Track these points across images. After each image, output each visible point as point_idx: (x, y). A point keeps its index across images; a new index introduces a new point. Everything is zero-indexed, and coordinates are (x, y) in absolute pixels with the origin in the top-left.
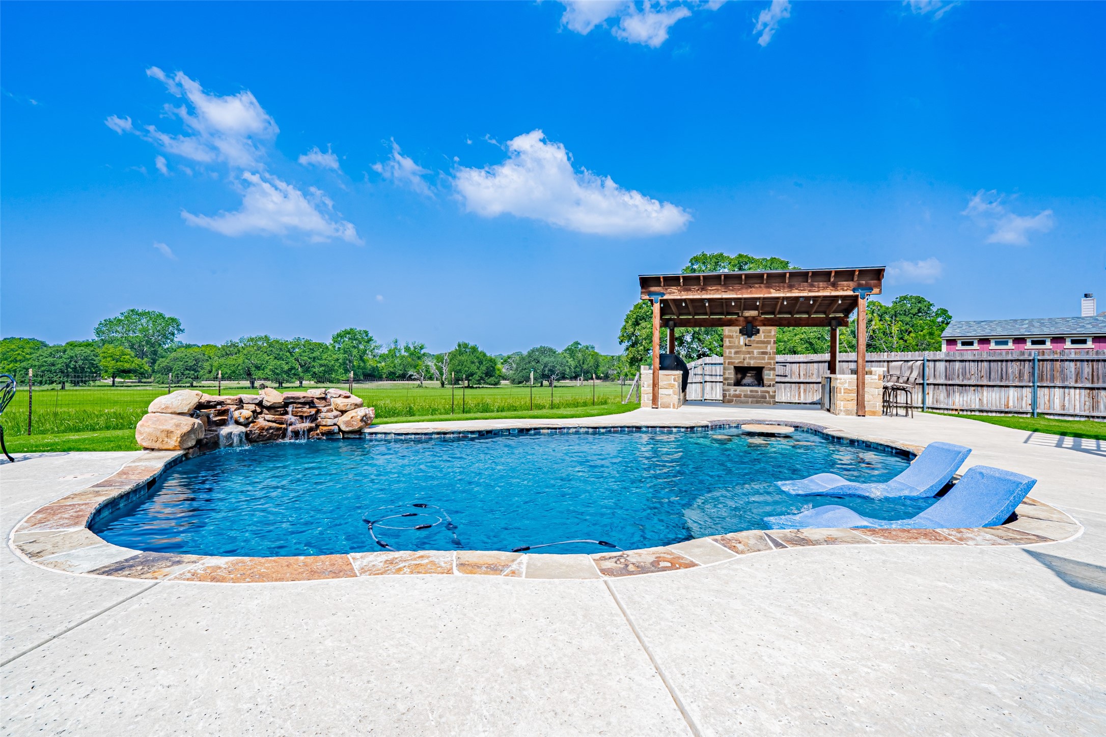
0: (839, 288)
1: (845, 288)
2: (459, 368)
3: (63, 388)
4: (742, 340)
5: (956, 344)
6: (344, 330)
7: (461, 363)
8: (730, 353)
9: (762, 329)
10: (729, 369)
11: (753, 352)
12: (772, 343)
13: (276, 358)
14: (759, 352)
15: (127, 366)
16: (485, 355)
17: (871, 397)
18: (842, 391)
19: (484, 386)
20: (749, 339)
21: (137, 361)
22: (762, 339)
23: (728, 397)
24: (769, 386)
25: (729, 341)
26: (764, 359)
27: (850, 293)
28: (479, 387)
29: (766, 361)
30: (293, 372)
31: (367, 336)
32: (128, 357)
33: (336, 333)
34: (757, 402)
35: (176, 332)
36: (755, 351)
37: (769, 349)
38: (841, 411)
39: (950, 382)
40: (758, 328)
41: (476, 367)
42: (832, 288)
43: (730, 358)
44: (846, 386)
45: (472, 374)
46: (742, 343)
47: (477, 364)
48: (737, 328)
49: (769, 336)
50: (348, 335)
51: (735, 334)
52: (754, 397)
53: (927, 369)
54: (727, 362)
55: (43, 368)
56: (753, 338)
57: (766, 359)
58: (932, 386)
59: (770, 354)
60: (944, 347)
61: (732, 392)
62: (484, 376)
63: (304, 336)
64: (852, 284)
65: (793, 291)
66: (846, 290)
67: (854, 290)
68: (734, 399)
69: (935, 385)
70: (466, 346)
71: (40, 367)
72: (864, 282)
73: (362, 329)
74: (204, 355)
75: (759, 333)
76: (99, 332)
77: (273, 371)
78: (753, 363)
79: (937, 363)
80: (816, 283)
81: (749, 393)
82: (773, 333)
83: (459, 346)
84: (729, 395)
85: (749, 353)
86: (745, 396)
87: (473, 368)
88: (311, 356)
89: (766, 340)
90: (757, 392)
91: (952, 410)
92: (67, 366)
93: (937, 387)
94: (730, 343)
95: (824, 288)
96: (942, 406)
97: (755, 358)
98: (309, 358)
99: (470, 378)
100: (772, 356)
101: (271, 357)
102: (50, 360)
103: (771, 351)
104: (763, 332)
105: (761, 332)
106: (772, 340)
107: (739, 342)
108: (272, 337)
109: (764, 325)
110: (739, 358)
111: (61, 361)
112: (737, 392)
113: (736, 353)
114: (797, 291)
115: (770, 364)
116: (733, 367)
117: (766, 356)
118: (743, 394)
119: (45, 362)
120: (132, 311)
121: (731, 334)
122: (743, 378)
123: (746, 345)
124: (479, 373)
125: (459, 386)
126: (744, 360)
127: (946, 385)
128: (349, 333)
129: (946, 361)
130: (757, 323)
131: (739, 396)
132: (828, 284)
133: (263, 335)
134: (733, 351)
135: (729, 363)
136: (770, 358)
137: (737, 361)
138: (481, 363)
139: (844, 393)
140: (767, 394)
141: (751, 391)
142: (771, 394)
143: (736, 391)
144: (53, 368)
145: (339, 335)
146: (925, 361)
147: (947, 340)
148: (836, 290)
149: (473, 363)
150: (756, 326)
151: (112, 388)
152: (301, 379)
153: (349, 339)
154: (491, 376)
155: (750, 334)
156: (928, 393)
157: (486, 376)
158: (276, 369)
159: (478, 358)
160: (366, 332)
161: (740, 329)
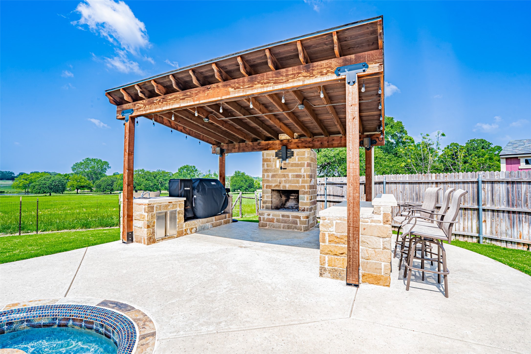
0: (315, 72)
1: (325, 71)
2: (235, 184)
3: (50, 195)
4: (278, 163)
5: (519, 163)
6: (183, 166)
7: (236, 181)
8: (268, 176)
9: (296, 151)
10: (267, 193)
11: (288, 175)
12: (306, 165)
13: (146, 180)
14: (294, 175)
15: (82, 184)
16: (248, 177)
17: (371, 251)
18: (327, 238)
19: (249, 192)
20: (284, 162)
21: (88, 182)
22: (297, 162)
23: (262, 222)
24: (304, 210)
25: (267, 164)
26: (298, 182)
27: (334, 77)
28: (246, 193)
29: (300, 184)
30: (155, 186)
31: (195, 168)
32: (83, 180)
33: (180, 168)
34: (289, 228)
35: (107, 168)
36: (290, 174)
37: (302, 172)
38: (325, 270)
39: (515, 209)
40: (292, 150)
41: (243, 183)
42: (305, 74)
43: (268, 181)
44: (333, 230)
45: (241, 187)
46: (278, 166)
47: (244, 182)
48: (274, 152)
49: (302, 159)
50: (186, 169)
51: (272, 157)
52: (285, 222)
53: (483, 192)
54: (265, 186)
55: (40, 186)
56: (288, 161)
57: (300, 182)
58: (490, 213)
59: (304, 178)
60: (503, 166)
61: (266, 216)
62: (248, 187)
63: (162, 169)
64: (334, 63)
65: (255, 86)
66: (326, 74)
67: (338, 71)
68: (268, 223)
69: (493, 211)
70: (239, 172)
71: (39, 185)
72: (353, 56)
73: (192, 165)
74: (116, 178)
75: (293, 156)
76: (73, 169)
77: (145, 186)
78: (288, 187)
79: (496, 186)
80: (284, 70)
81: (281, 218)
82: (306, 155)
83: (236, 172)
84: (264, 219)
85: (284, 176)
86: (278, 221)
87: (242, 184)
88: (165, 178)
89: (300, 162)
90: (288, 217)
91: (518, 243)
92: (51, 185)
93: (496, 214)
94: (267, 167)
95: (295, 76)
96: (504, 238)
97: (290, 182)
98: (163, 180)
99: (241, 189)
100: (306, 179)
101: (144, 179)
102: (44, 182)
103: (305, 174)
104: (297, 155)
105: (295, 154)
106: (306, 162)
107: (276, 166)
108: (146, 170)
109: (298, 147)
110: (276, 181)
111: (48, 182)
112: (271, 217)
113: (273, 176)
114: (260, 85)
115: (304, 187)
116: (270, 190)
117: (300, 179)
118: (275, 218)
119: (42, 183)
120: (87, 159)
121: (269, 158)
122: (287, 200)
123: (281, 168)
124: (245, 186)
125: (235, 193)
126: (280, 183)
127: (509, 212)
128: (186, 167)
129: (508, 182)
130: (292, 146)
131: (272, 221)
132: (299, 68)
133: (141, 169)
134: (270, 174)
135: (267, 187)
136: (303, 182)
137: (274, 185)
138: (246, 181)
139: (330, 241)
140: (298, 220)
141: (283, 216)
142: (302, 219)
143: (269, 215)
144: (45, 186)
145: (181, 168)
146: (480, 182)
147: (507, 159)
148: (312, 76)
149: (242, 181)
150: (290, 149)
151: (77, 195)
152: (160, 190)
153: (186, 170)
154: (251, 188)
155: (284, 157)
156: (485, 221)
157: (249, 187)
158: (147, 185)
159: (244, 179)
160: (194, 167)
161: (276, 153)
